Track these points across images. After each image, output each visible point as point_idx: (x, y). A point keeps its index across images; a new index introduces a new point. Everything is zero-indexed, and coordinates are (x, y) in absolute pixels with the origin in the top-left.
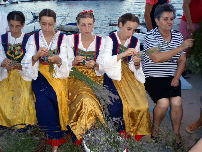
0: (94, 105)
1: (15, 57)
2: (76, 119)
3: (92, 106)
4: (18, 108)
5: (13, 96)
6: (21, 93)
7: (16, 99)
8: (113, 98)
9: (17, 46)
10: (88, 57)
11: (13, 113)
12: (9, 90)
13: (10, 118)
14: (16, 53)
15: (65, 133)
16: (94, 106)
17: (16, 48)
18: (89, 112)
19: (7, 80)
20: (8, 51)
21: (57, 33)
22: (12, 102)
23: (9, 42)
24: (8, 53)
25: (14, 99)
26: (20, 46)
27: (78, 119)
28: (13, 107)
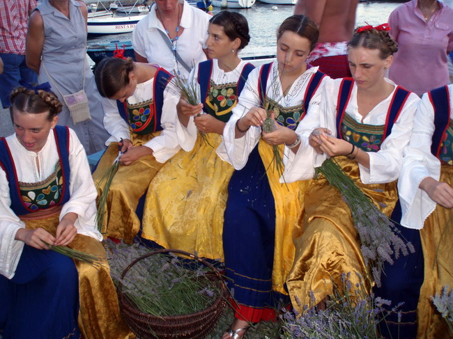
0: (340, 251)
1: (219, 111)
2: (299, 274)
3: (335, 254)
4: (191, 216)
5: (192, 189)
6: (204, 186)
7: (194, 195)
8: (397, 248)
9: (227, 89)
10: (365, 138)
11: (179, 224)
12: (187, 176)
13: (171, 231)
14: (223, 103)
15: (281, 300)
16: (338, 254)
17: (224, 92)
18: (322, 265)
19: (191, 155)
20: (208, 97)
21: (309, 71)
22: (185, 199)
23: (211, 78)
24: (208, 101)
25: (191, 196)
26: (233, 88)
27: (304, 275)
28: (184, 211)
